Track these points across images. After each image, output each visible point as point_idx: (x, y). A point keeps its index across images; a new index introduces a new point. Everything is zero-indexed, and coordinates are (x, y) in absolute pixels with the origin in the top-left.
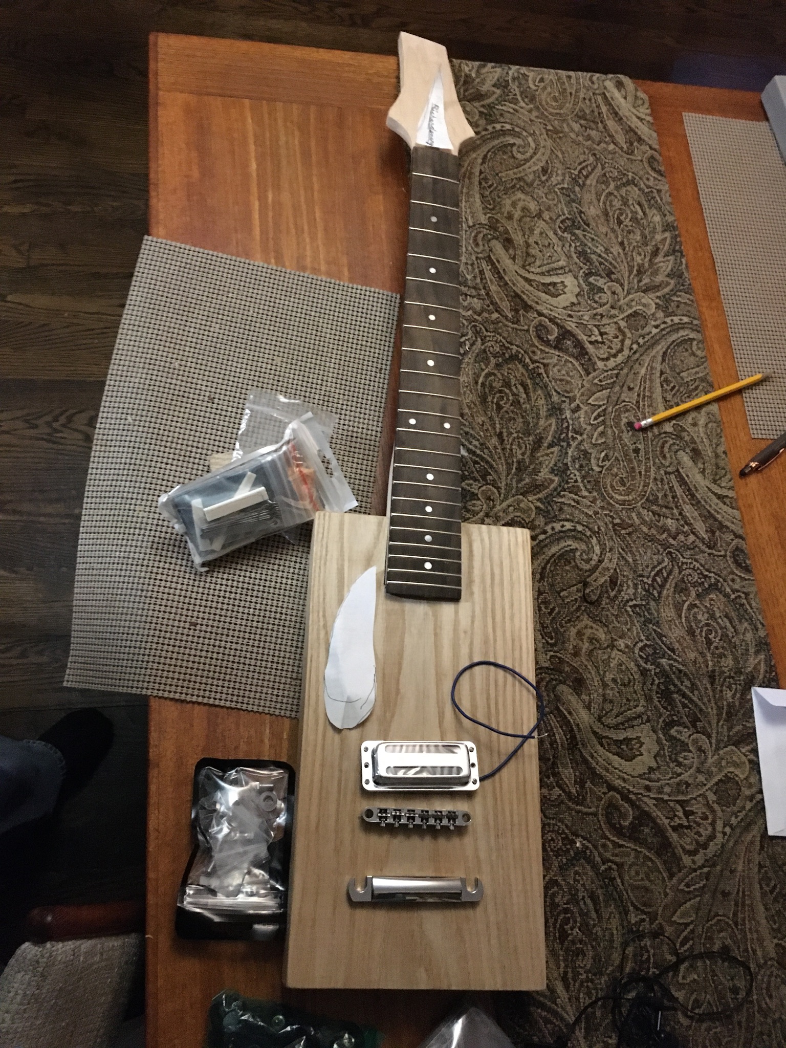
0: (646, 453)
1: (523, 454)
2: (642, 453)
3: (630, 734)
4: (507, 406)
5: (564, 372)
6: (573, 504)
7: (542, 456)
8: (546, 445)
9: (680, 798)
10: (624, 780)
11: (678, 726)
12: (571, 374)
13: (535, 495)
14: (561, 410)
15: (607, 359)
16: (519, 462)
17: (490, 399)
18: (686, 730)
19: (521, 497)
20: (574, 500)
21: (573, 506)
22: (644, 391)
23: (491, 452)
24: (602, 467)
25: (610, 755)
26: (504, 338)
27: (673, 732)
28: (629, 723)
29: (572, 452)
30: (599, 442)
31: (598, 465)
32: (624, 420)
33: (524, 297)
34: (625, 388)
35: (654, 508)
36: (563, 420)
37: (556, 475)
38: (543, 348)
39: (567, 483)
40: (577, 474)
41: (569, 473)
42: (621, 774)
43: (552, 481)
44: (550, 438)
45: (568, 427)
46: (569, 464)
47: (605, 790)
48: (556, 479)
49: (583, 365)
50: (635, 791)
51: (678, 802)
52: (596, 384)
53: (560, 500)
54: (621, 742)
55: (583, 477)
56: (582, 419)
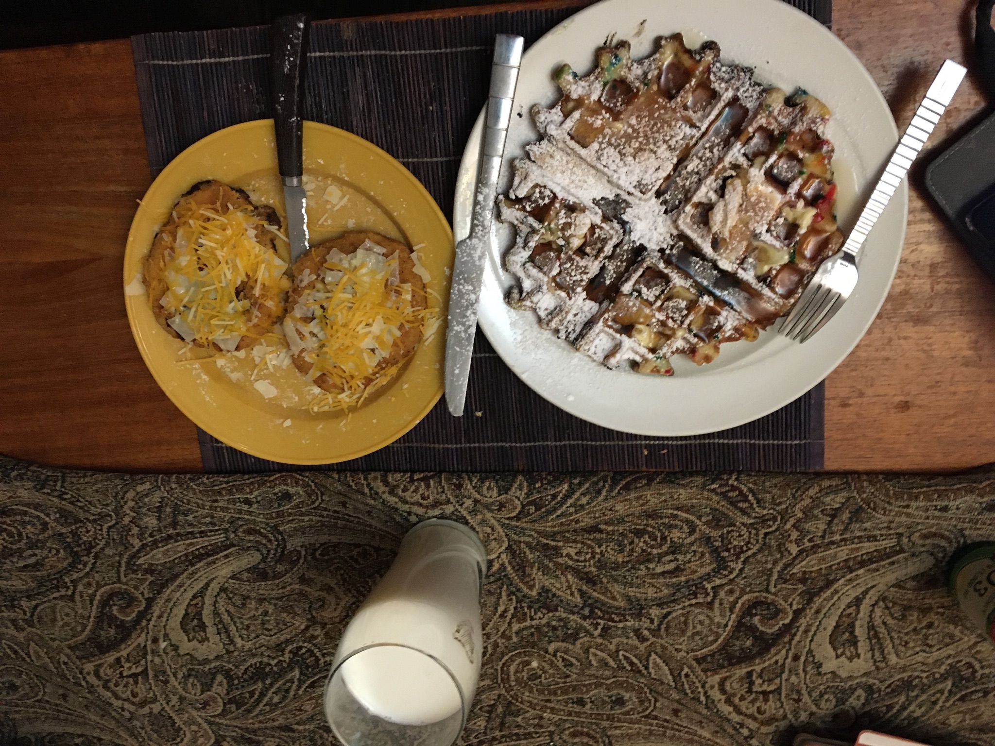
0: (578, 714)
1: (568, 555)
2: (577, 709)
3: (211, 630)
4: (641, 544)
5: (699, 627)
6: (501, 609)
7: (567, 581)
8: (584, 588)
9: (151, 674)
10: (160, 617)
11: (228, 683)
12: (697, 638)
13: (510, 563)
14: (639, 616)
15: (723, 691)
16: (556, 548)
17: (651, 522)
18: (225, 692)
19: (506, 545)
20: (505, 611)
21: (496, 609)
22: (673, 729)
23: (571, 514)
24: (555, 655)
25: (184, 606)
26: (754, 554)
27: (219, 678)
28: (223, 629)
29: (575, 621)
30: (591, 657)
31: (556, 651)
32: (627, 696)
33: (829, 593)
34: (676, 706)
35: (500, 709)
36: (624, 616)
37: (539, 594)
38: (739, 605)
39: (529, 607)
40: (544, 621)
41: (545, 611)
42: (166, 615)
43: (531, 588)
44: (595, 594)
45: (613, 621)
46: (557, 614)
47: (146, 596)
48: (534, 593)
49: (712, 655)
50: (151, 626)
51: (146, 669)
52: (682, 669)
53: (504, 594)
54: (200, 620)
55: (538, 628)
56: (625, 641)
